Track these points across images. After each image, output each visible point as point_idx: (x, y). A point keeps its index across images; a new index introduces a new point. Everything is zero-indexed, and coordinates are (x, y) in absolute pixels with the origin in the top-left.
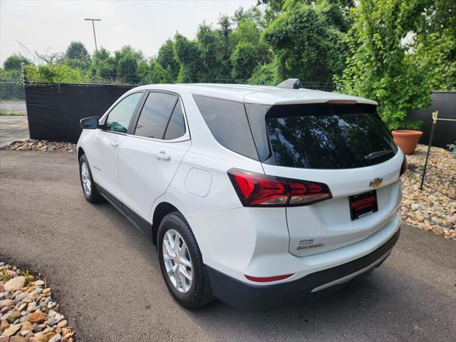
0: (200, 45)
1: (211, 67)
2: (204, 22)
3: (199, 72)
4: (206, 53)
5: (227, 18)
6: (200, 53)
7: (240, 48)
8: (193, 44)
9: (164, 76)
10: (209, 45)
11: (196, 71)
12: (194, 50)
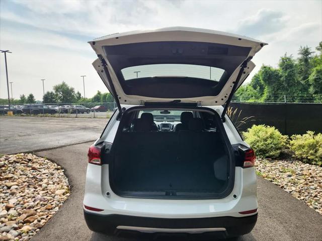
0: (281, 71)
1: (290, 86)
2: (286, 55)
3: (279, 91)
4: (286, 76)
5: (307, 49)
6: (281, 77)
7: (317, 70)
8: (275, 71)
9: (254, 95)
10: (288, 71)
11: (278, 90)
12: (277, 75)
